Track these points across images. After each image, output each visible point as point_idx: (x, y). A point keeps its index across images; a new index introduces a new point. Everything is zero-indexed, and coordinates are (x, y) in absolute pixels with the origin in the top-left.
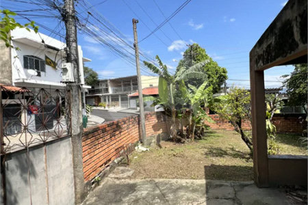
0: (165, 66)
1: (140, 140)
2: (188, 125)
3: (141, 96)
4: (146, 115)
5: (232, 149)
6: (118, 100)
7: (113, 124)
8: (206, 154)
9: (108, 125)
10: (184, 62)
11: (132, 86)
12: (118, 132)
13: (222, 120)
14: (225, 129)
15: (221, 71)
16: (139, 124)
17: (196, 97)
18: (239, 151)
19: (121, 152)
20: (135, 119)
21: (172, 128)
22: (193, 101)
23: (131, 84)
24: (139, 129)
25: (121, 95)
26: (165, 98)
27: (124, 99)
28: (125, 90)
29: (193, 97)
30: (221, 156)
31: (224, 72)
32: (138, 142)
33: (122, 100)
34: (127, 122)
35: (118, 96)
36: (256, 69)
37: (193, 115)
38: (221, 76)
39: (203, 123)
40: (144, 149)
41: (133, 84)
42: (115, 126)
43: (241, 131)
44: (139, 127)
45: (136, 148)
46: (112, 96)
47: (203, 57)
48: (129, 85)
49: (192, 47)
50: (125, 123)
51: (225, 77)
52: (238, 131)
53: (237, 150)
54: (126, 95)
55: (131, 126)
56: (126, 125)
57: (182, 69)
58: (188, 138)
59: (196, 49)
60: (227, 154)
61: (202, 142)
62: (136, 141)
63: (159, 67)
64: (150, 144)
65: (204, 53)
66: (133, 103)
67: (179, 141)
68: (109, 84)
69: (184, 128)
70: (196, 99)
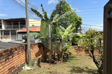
0: (46, 12)
1: (26, 62)
2: (59, 52)
3: (28, 32)
4: (31, 45)
5: (87, 68)
6: (9, 34)
7: (8, 50)
8: (71, 71)
9: (4, 51)
10: (56, 11)
11: (19, 25)
12: (11, 57)
13: (79, 49)
14: (81, 55)
15: (79, 19)
16: (26, 51)
17: (65, 34)
18: (91, 69)
19: (13, 71)
20: (23, 47)
21: (48, 54)
22: (63, 37)
23: (19, 23)
24: (26, 54)
25: (11, 31)
26: (45, 34)
27: (14, 33)
28: (14, 28)
29: (63, 34)
30: (80, 72)
31: (80, 20)
32: (24, 63)
33: (12, 34)
34: (18, 49)
35: (9, 31)
36: (108, 17)
37: (62, 46)
38: (78, 22)
39: (68, 51)
40: (29, 68)
41: (20, 24)
42: (9, 52)
43: (93, 56)
44: (26, 53)
45: (23, 68)
46: (4, 31)
47: (68, 9)
48: (18, 24)
49: (61, 2)
50: (16, 50)
51: (81, 23)
52: (91, 57)
53: (89, 68)
54: (15, 31)
55: (20, 52)
56: (16, 52)
57: (57, 15)
58: (59, 60)
59: (64, 4)
60: (84, 71)
61: (68, 64)
62: (23, 62)
63: (41, 13)
64: (33, 65)
65: (68, 7)
66: (20, 37)
67: (53, 63)
68: (2, 22)
69: (56, 54)
70: (65, 36)
